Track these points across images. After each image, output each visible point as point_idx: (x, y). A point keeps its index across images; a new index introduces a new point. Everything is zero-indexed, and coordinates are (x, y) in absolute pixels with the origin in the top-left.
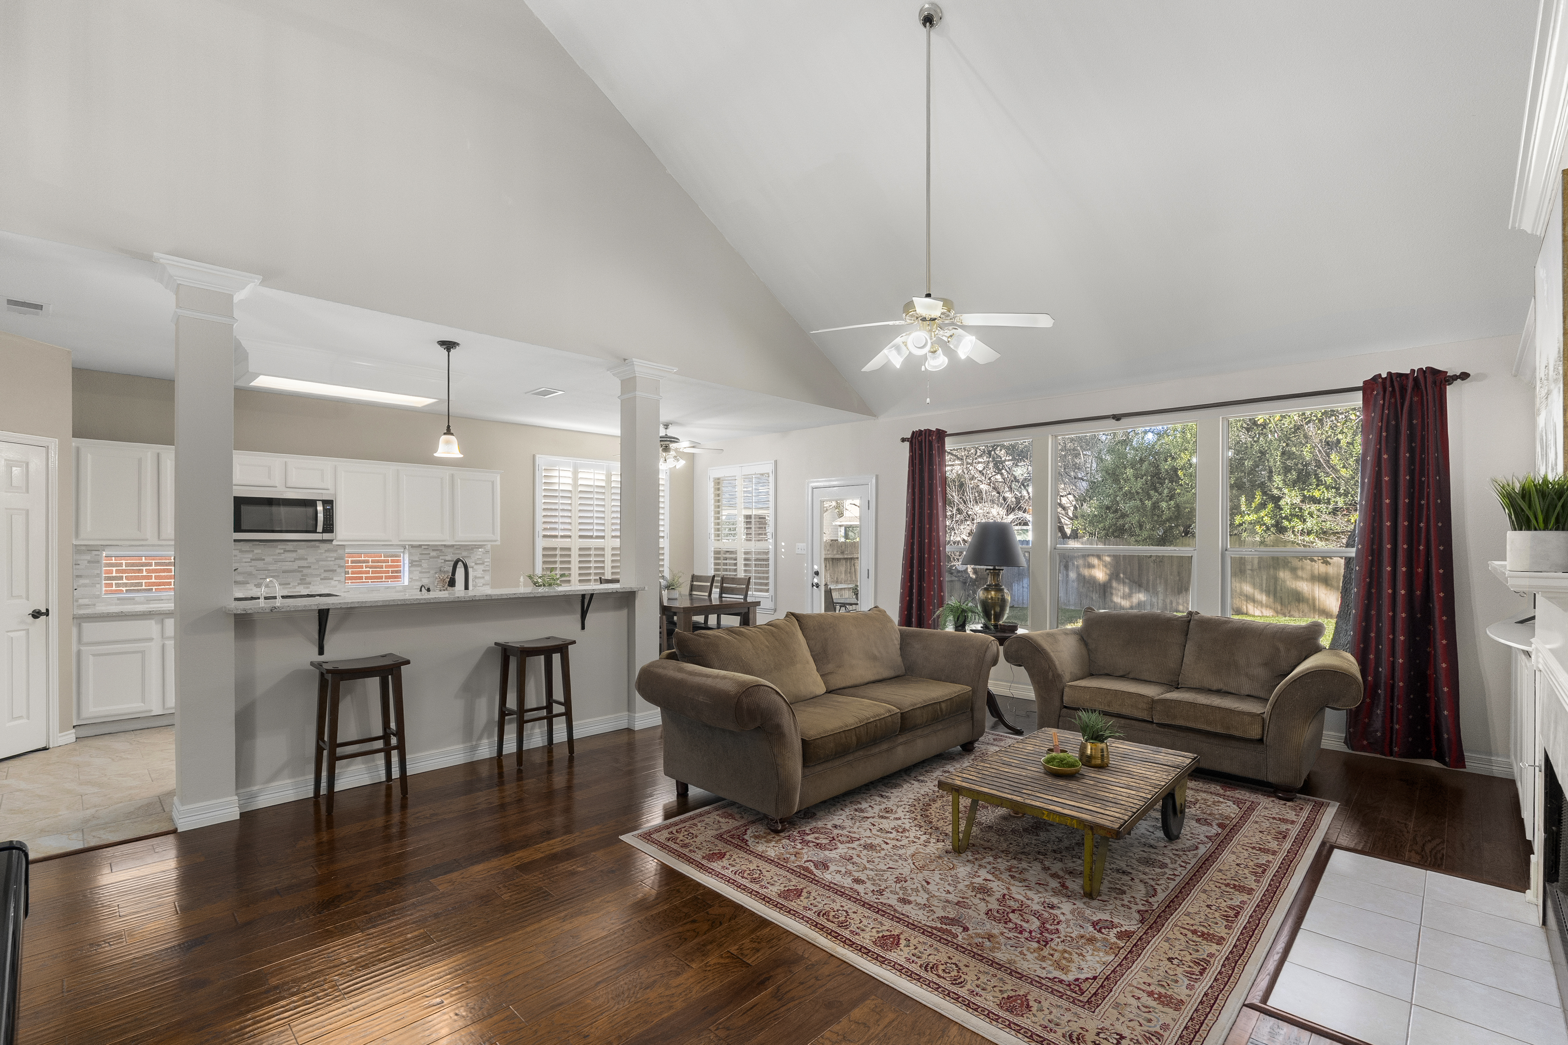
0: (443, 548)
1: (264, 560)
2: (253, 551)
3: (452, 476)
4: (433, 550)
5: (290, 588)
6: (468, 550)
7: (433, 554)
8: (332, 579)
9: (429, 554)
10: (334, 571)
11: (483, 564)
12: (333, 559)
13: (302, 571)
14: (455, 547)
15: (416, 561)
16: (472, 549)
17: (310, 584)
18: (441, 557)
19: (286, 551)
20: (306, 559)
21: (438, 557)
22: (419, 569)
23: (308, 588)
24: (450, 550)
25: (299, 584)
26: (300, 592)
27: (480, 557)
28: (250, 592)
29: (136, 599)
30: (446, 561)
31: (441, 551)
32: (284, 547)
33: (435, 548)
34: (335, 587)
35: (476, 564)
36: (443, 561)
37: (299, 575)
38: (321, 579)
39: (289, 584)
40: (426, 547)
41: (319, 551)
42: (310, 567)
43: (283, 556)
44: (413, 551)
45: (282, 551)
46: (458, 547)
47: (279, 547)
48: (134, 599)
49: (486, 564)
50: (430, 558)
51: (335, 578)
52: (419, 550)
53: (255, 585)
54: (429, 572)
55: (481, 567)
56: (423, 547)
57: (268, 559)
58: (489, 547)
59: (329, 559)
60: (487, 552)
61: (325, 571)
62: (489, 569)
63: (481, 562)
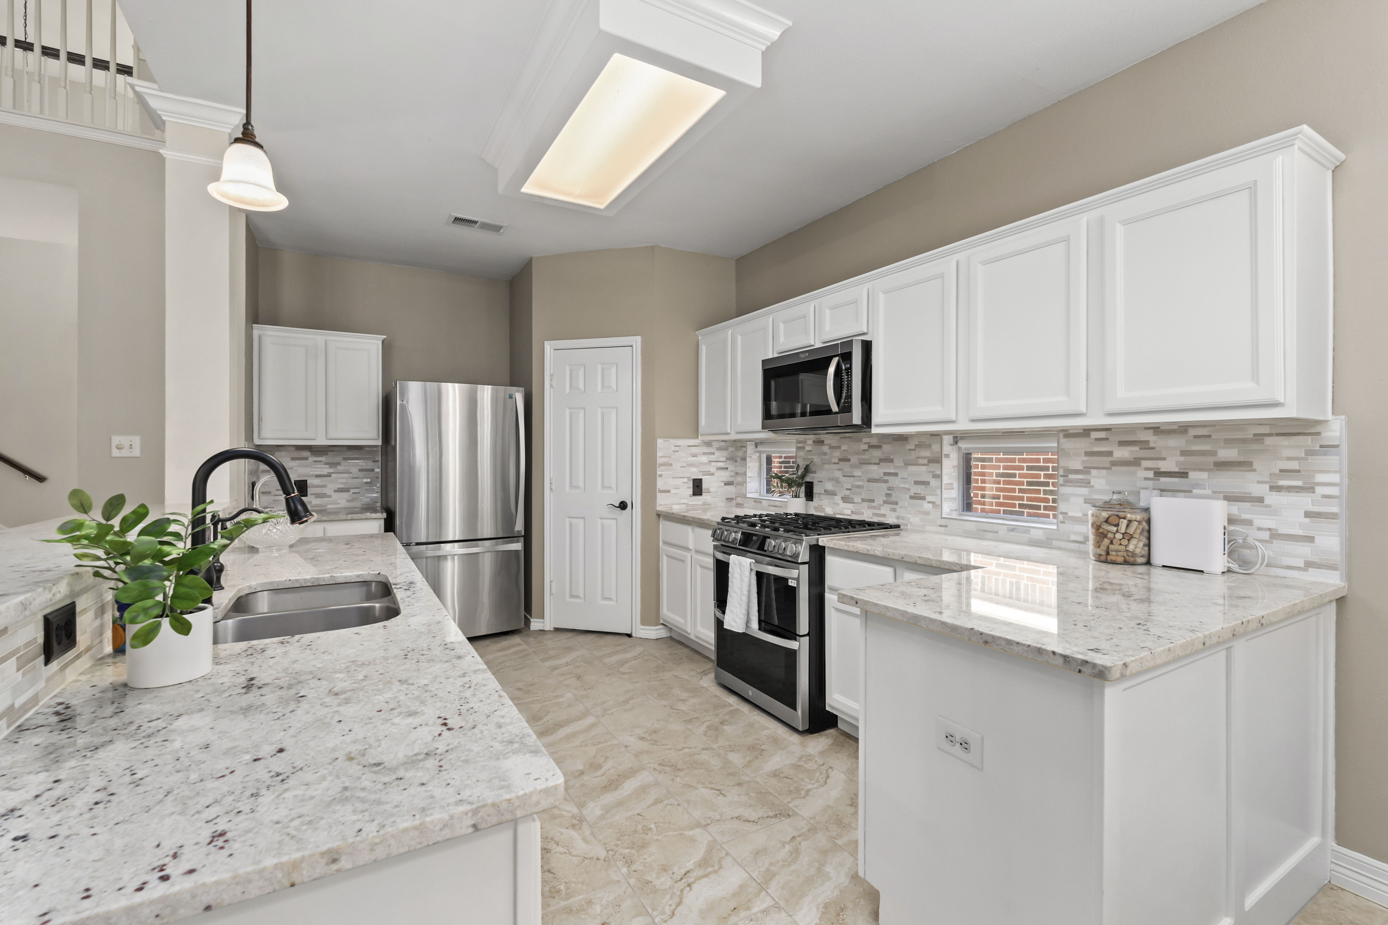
1: (849, 460)
2: (839, 447)
4: (1122, 443)
5: (874, 508)
6: (1244, 441)
7: (1122, 453)
8: (923, 498)
10: (926, 483)
12: (926, 461)
13: (886, 481)
16: (1259, 438)
17: (896, 503)
18: (1145, 464)
22: (1084, 491)
23: (894, 510)
24: (1175, 442)
26: (884, 516)
27: (1294, 465)
30: (1159, 474)
31: (1144, 445)
34: (927, 513)
35: (1275, 488)
36: (1151, 474)
37: (884, 486)
38: (911, 498)
39: (873, 501)
40: (1102, 435)
41: (909, 447)
42: (896, 474)
43: (866, 456)
44: (1068, 444)
45: (866, 447)
49: (1320, 490)
50: (1114, 464)
51: (929, 498)
52: (1082, 445)
55: (1306, 502)
56: (1094, 435)
57: (854, 459)
58: (1335, 430)
59: (921, 461)
60: (1329, 448)
61: (917, 483)
62: (1335, 509)
63: (1299, 483)
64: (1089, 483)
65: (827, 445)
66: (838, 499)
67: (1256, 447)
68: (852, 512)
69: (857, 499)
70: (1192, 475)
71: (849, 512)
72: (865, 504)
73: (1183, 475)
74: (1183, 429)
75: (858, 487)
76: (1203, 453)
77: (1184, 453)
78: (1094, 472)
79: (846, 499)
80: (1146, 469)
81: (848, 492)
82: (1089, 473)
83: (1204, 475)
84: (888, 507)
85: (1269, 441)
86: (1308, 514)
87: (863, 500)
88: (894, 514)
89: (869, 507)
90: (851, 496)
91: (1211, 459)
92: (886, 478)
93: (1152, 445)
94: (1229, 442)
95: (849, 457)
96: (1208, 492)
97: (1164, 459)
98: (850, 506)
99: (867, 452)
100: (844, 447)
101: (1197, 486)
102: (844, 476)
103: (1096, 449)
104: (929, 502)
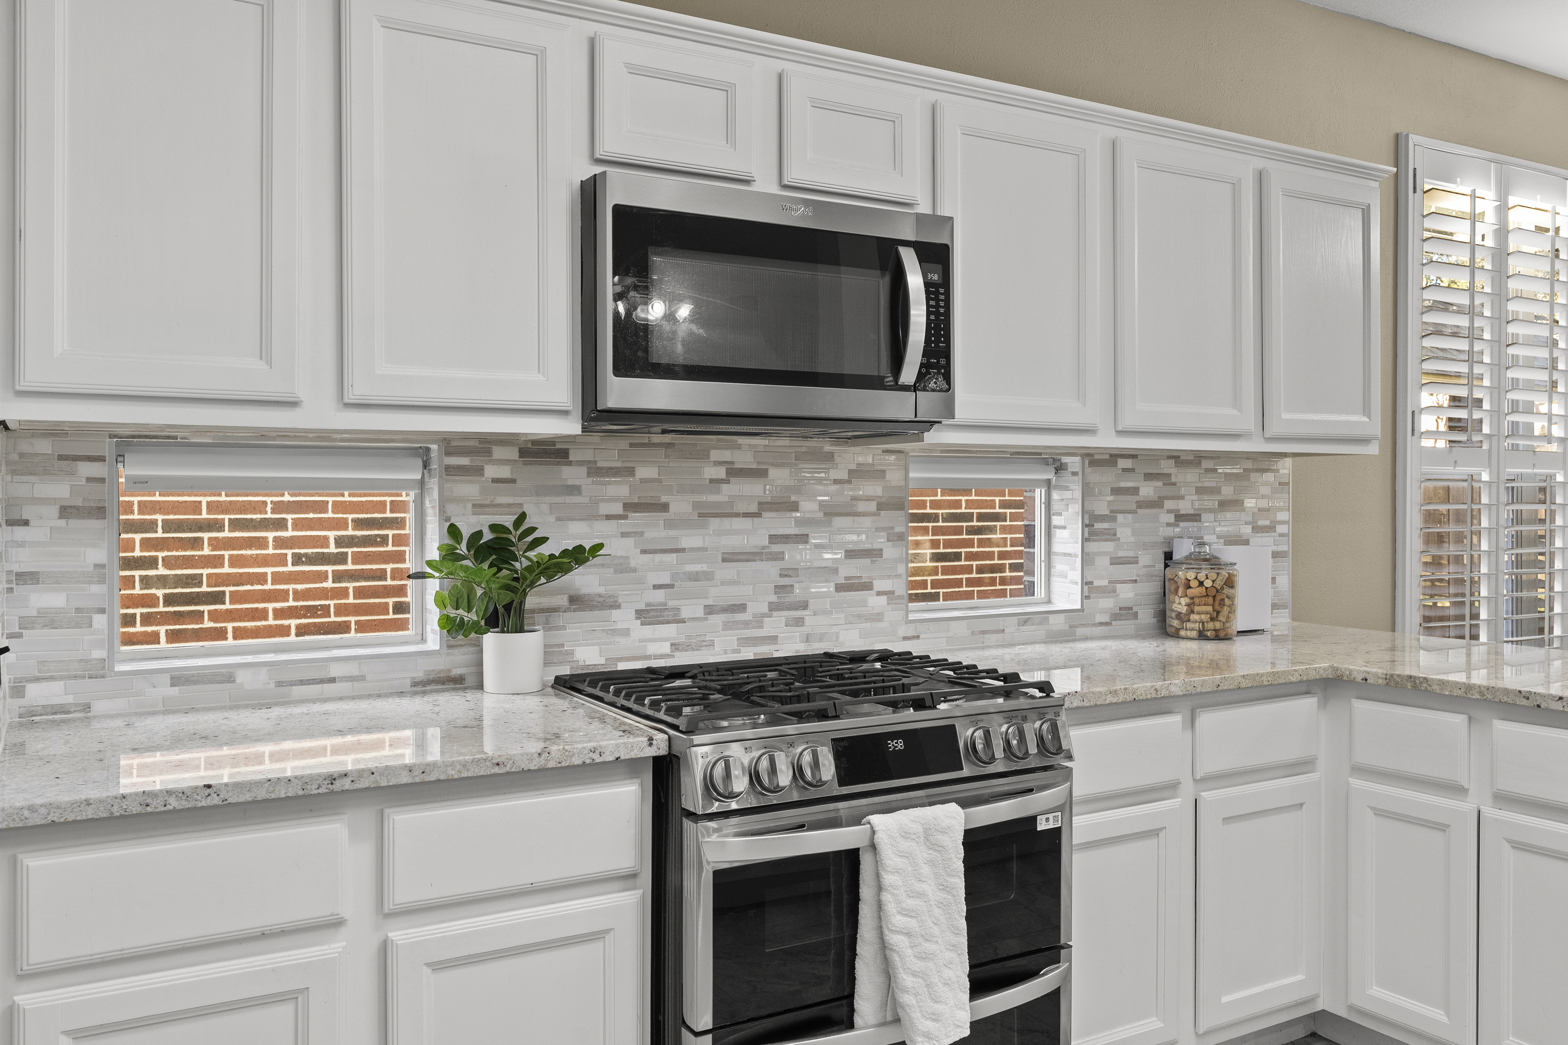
0: (1173, 467)
1: (665, 507)
2: (631, 472)
3: (1261, 177)
5: (746, 624)
7: (1147, 490)
8: (867, 586)
9: (1135, 491)
10: (874, 554)
11: (1271, 528)
12: (872, 506)
13: (778, 557)
15: (1102, 518)
16: (1247, 473)
17: (804, 606)
18: (1168, 505)
19: (734, 472)
20: (795, 507)
21: (1156, 504)
22: (1109, 547)
24: (1191, 474)
25: (774, 607)
26: (773, 639)
27: (1265, 504)
28: (622, 641)
29: (242, 677)
30: (1180, 518)
31: (1167, 477)
32: (727, 455)
34: (878, 617)
36: (1173, 519)
37: (771, 569)
38: (839, 588)
39: (742, 608)
40: (1129, 463)
41: (834, 474)
42: (803, 538)
44: (1091, 472)
45: (721, 473)
46: (1210, 461)
47: (715, 455)
48: (229, 678)
49: (1279, 530)
50: (1141, 505)
51: (877, 585)
52: (1112, 477)
53: (639, 613)
54: (1134, 561)
55: (1269, 543)
56: (1123, 463)
57: (680, 505)
58: (1286, 467)
59: (861, 507)
61: (851, 554)
62: (1285, 548)
63: (1268, 524)
64: (1115, 535)
65: (581, 463)
66: (624, 617)
68: (675, 646)
69: (691, 609)
70: (1206, 518)
71: (666, 648)
72: (717, 620)
73: (1198, 518)
74: (1197, 459)
75: (695, 577)
76: (1211, 489)
77: (1198, 488)
78: (1120, 517)
79: (647, 616)
80: (1169, 512)
81: (659, 596)
82: (1114, 519)
83: (1213, 518)
84: (780, 618)
86: (1274, 556)
87: (710, 610)
88: (797, 632)
89: (727, 626)
90: (671, 604)
91: (1216, 498)
92: (776, 548)
93: (1173, 480)
94: (1229, 475)
95: (664, 499)
97: (1183, 499)
98: (670, 631)
99: (724, 487)
100: (644, 472)
102: (644, 552)
103: (1123, 484)
104: (879, 594)
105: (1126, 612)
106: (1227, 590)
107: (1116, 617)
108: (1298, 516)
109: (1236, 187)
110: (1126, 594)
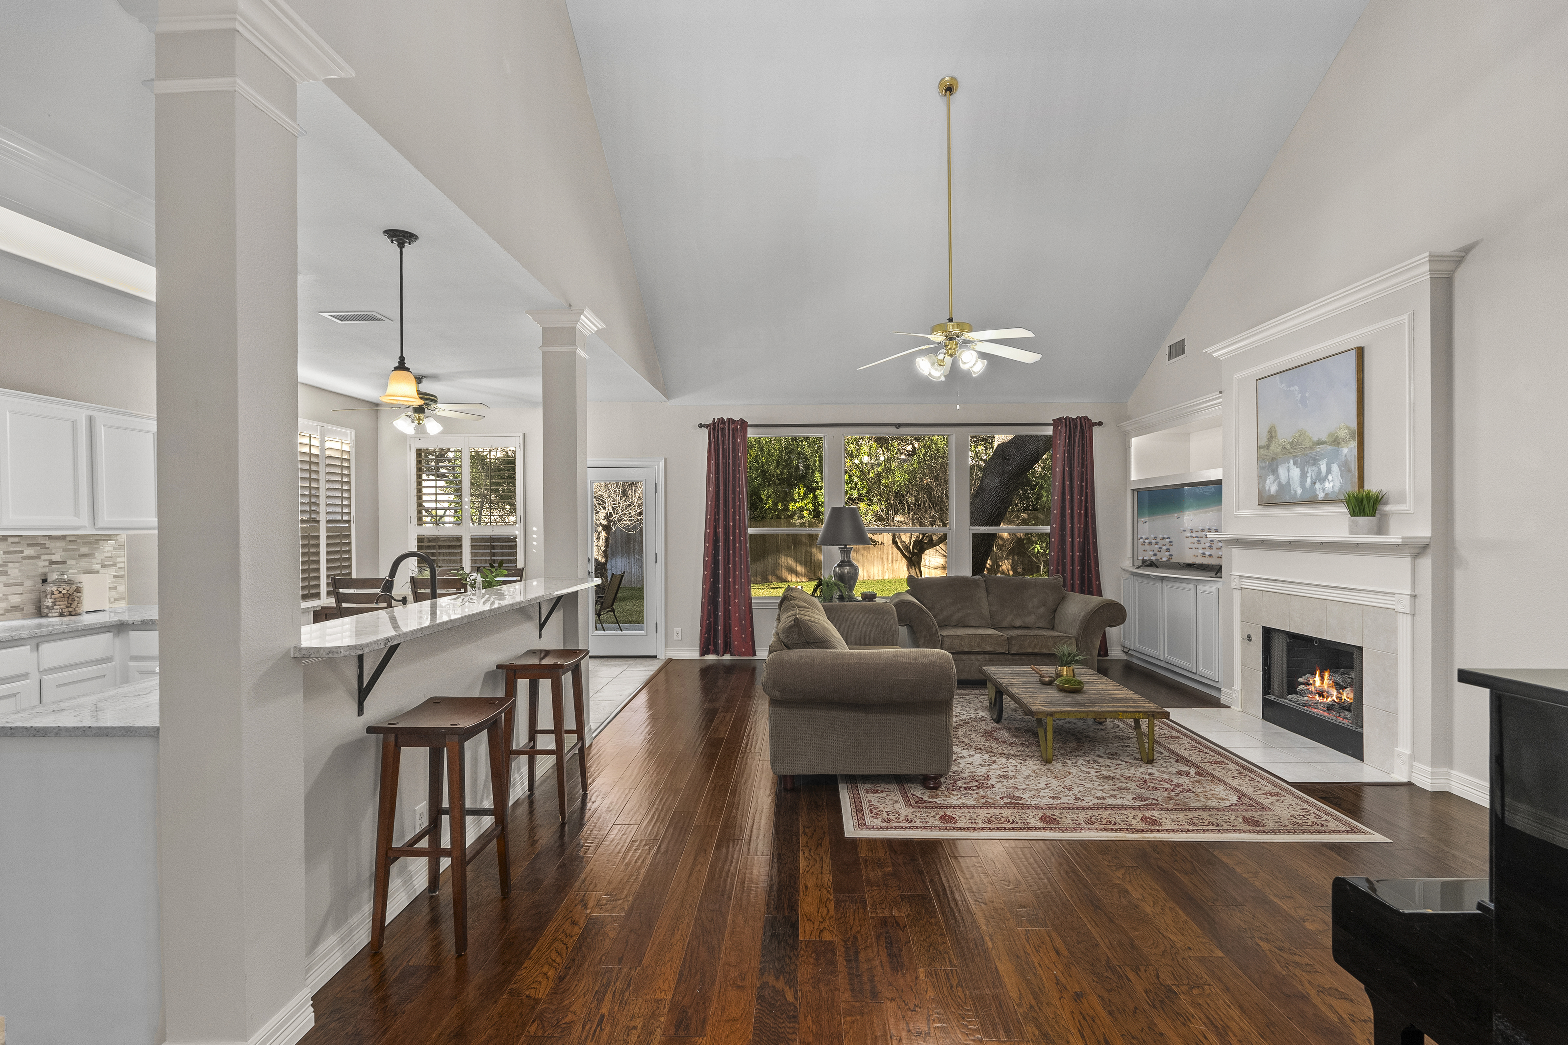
0: (47, 542)
3: (91, 419)
4: (29, 545)
6: (91, 543)
7: (29, 551)
9: (22, 552)
11: (114, 565)
14: (68, 539)
16: (97, 541)
18: (43, 557)
21: (38, 557)
24: (60, 544)
27: (109, 555)
30: (52, 563)
31: (43, 546)
33: (33, 542)
35: (103, 566)
36: (47, 563)
40: (16, 540)
46: (73, 538)
49: (119, 565)
50: (24, 558)
54: (22, 584)
55: (112, 571)
56: (10, 540)
58: (123, 538)
60: (121, 546)
62: (123, 573)
63: (111, 563)
64: (7, 573)
67: (96, 546)
70: (69, 562)
73: (64, 562)
74: (64, 537)
76: (74, 550)
77: (65, 550)
78: (10, 565)
80: (44, 560)
82: (7, 566)
83: (74, 562)
85: (101, 543)
86: (115, 577)
91: (77, 553)
93: (47, 546)
94: (85, 543)
96: (76, 571)
97: (54, 554)
101: (71, 568)
103: (12, 549)
105: (16, 608)
106: (76, 594)
107: (7, 611)
108: (130, 559)
109: (74, 424)
110: (15, 600)
